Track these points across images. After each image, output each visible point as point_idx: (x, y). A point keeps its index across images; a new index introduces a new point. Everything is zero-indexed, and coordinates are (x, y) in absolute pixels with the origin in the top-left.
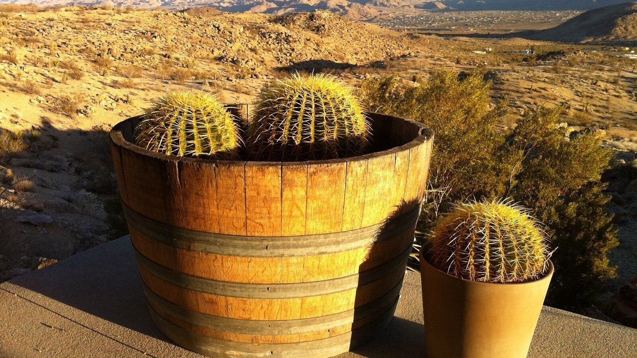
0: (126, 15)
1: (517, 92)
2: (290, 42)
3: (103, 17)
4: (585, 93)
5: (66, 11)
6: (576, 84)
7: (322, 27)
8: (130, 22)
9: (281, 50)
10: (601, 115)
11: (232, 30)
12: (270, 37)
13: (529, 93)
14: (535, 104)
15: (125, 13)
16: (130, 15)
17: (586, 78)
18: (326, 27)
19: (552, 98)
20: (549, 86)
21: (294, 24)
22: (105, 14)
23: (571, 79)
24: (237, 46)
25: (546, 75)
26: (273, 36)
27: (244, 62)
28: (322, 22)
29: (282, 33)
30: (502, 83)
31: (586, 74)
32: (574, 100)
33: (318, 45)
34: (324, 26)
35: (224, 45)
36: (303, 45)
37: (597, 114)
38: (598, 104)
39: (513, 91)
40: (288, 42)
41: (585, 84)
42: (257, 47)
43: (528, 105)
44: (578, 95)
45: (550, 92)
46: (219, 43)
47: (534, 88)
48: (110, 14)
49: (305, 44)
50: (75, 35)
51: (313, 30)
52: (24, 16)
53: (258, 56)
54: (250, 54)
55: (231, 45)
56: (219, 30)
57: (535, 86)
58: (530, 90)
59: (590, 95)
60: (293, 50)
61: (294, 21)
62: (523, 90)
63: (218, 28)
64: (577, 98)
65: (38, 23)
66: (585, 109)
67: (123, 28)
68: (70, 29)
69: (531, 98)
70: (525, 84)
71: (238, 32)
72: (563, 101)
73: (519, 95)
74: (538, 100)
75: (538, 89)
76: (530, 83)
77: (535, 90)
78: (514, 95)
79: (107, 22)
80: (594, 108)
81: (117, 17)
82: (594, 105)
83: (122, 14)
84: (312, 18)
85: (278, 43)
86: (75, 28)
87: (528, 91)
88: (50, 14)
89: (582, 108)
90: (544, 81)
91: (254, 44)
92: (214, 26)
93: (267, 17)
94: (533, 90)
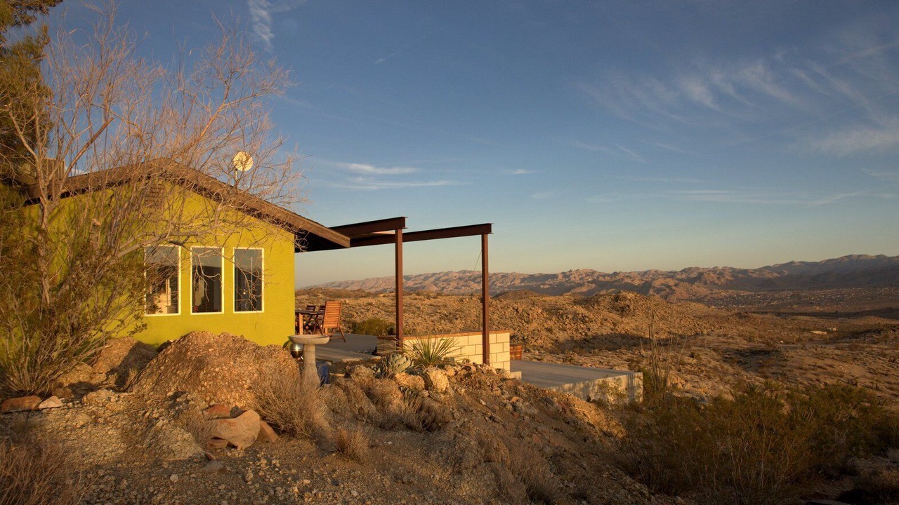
0: (435, 300)
1: (801, 369)
2: (586, 322)
3: (415, 302)
4: (880, 371)
5: (384, 296)
6: (870, 361)
7: (627, 308)
8: (437, 306)
9: (577, 330)
10: (895, 392)
11: (531, 312)
12: (567, 318)
13: (813, 369)
14: (818, 380)
15: (434, 298)
16: (439, 300)
17: (885, 356)
18: (631, 307)
19: (838, 374)
20: (836, 363)
21: (598, 305)
22: (416, 299)
23: (866, 357)
24: (534, 325)
25: (837, 352)
26: (570, 316)
27: (533, 341)
28: (627, 303)
29: (579, 314)
30: (786, 360)
31: (887, 352)
32: (864, 377)
33: (615, 325)
34: (629, 306)
35: (521, 325)
36: (599, 325)
37: (891, 392)
38: (893, 381)
39: (797, 368)
40: (584, 322)
41: (880, 361)
42: (553, 327)
43: (810, 382)
44: (871, 373)
45: (838, 369)
46: (516, 324)
47: (818, 364)
48: (420, 299)
49: (602, 324)
50: (387, 317)
51: (618, 311)
52: (347, 301)
53: (553, 336)
54: (544, 333)
55: (527, 326)
56: (518, 312)
57: (820, 363)
58: (816, 367)
59: (885, 372)
60: (589, 329)
61: (598, 303)
62: (807, 367)
63: (517, 310)
64: (869, 375)
65: (358, 307)
66: (875, 386)
67: (430, 311)
68: (383, 312)
69: (815, 374)
70: (809, 361)
71: (535, 314)
72: (851, 378)
73: (802, 371)
74: (822, 378)
75: (825, 366)
76: (816, 360)
77: (820, 367)
78: (797, 372)
79: (417, 306)
80: (887, 385)
81: (427, 302)
82: (888, 383)
83: (432, 299)
84: (617, 299)
85: (574, 323)
86: (388, 312)
87: (813, 367)
88: (370, 300)
89: (871, 385)
90: (833, 358)
91: (550, 324)
92: (513, 308)
93: (573, 299)
94: (818, 367)
